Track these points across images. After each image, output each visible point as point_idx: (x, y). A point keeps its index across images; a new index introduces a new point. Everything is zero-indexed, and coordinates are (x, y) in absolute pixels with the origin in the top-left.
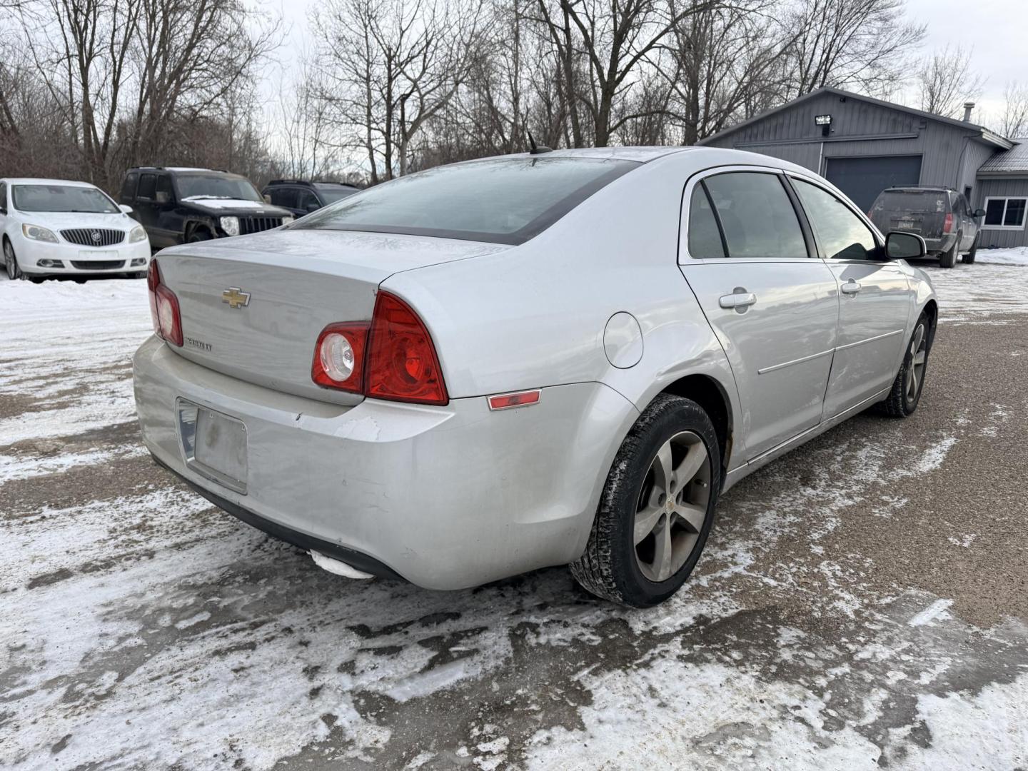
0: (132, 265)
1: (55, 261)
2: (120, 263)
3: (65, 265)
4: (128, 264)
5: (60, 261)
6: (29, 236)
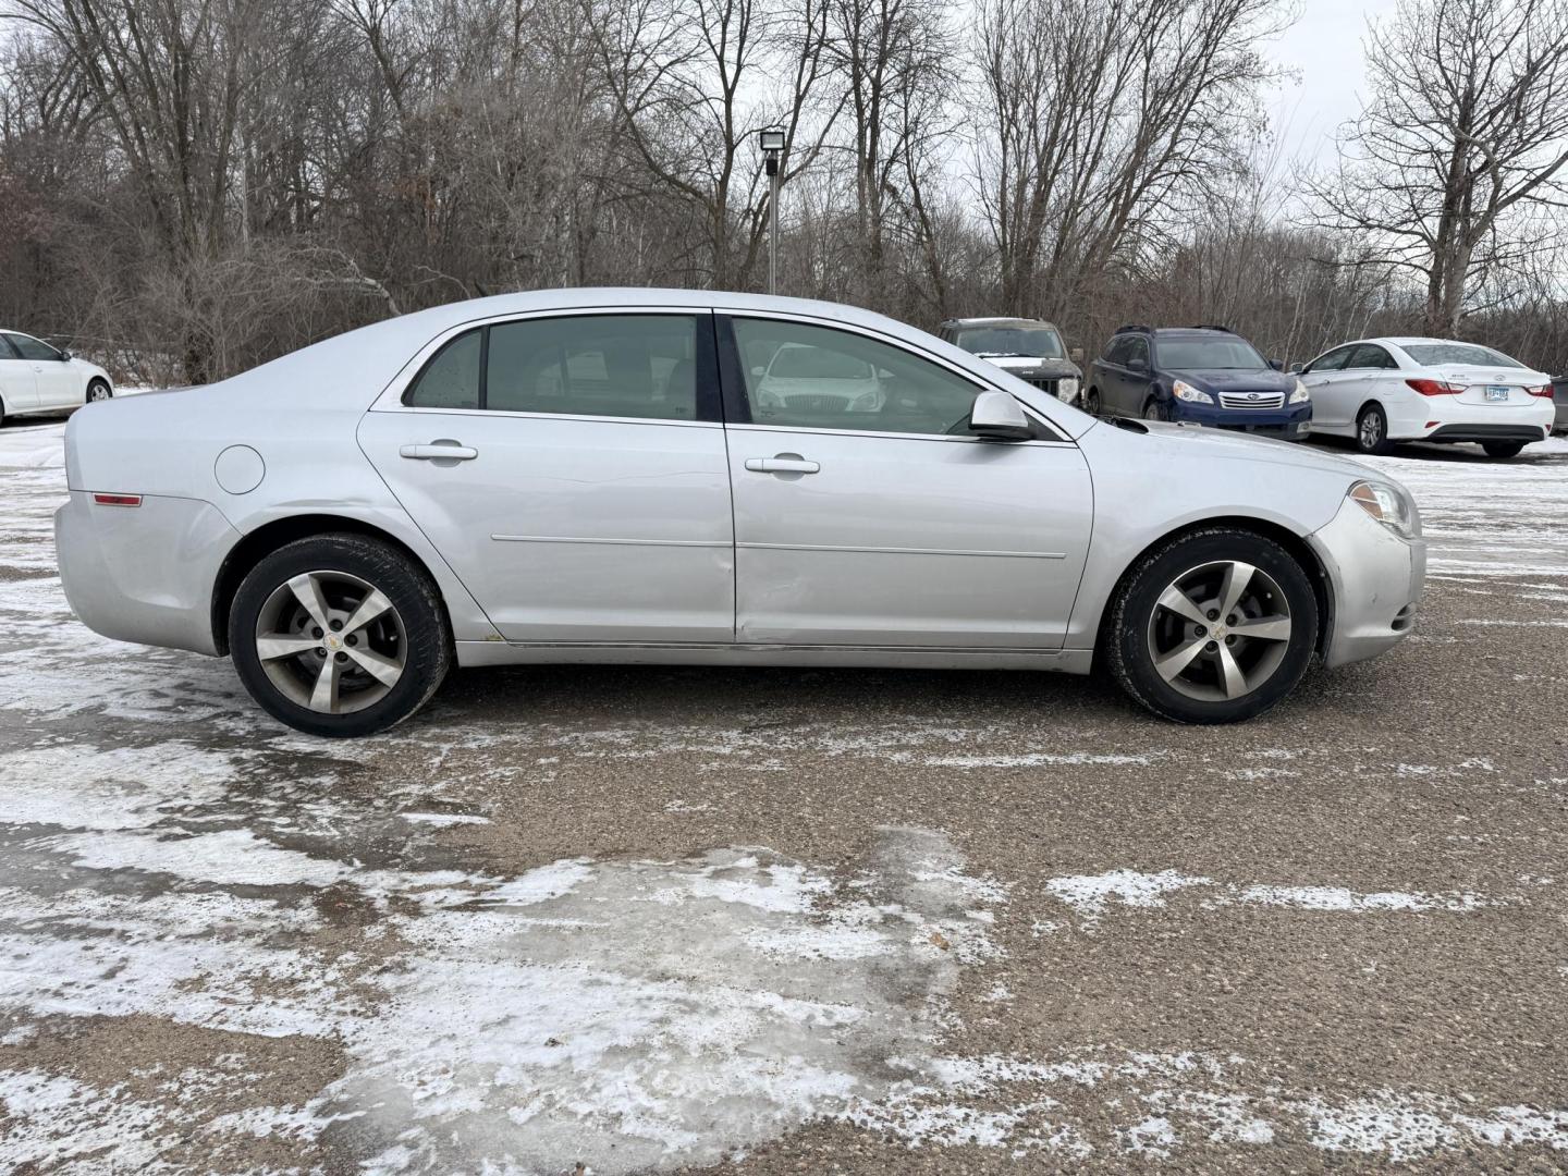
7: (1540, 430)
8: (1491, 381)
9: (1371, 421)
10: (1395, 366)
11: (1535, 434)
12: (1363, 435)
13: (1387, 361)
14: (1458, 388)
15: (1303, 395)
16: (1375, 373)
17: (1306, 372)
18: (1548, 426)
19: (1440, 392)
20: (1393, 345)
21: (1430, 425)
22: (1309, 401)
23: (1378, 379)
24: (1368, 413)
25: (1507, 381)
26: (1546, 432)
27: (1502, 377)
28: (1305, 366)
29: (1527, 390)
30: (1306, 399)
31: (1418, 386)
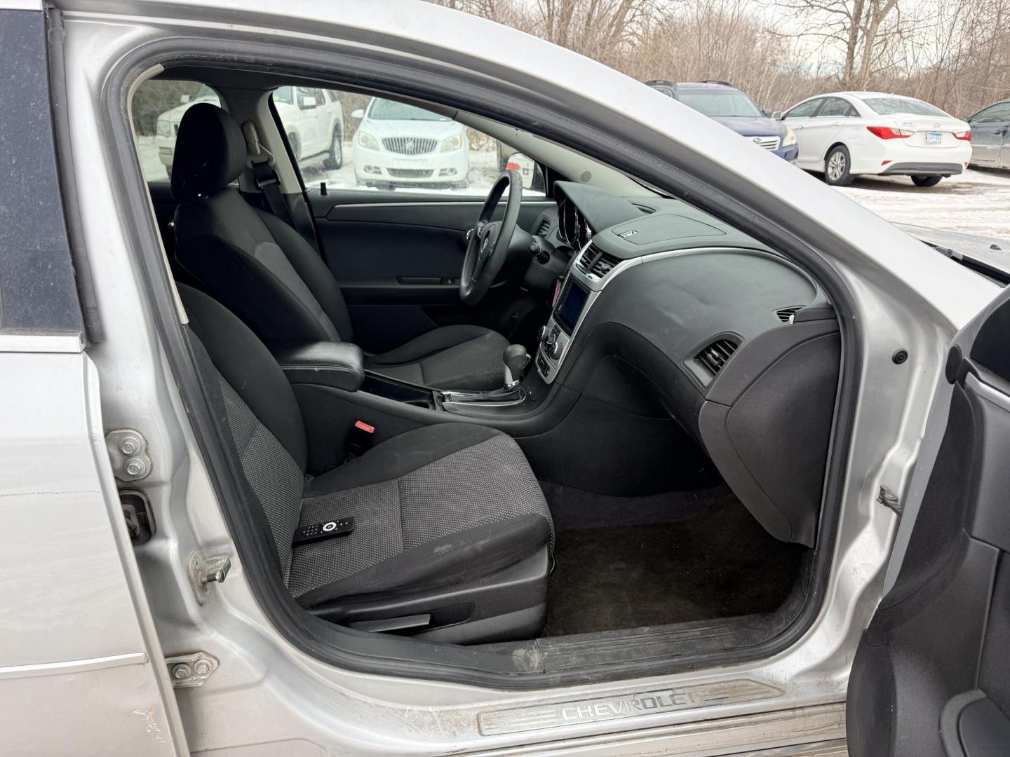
0: (441, 175)
1: (376, 168)
2: (428, 173)
3: (382, 172)
4: (436, 173)
5: (378, 168)
6: (361, 143)
7: (960, 166)
8: (931, 128)
9: (837, 157)
10: (858, 115)
11: (956, 169)
12: (830, 170)
13: (851, 111)
14: (907, 134)
15: (792, 139)
16: (841, 120)
17: (783, 119)
18: (966, 163)
19: (894, 136)
20: (855, 98)
21: (885, 163)
22: (796, 144)
23: (844, 126)
24: (834, 153)
25: (942, 128)
26: (964, 167)
27: (938, 125)
28: (783, 114)
29: (955, 135)
30: (794, 142)
31: (878, 132)
